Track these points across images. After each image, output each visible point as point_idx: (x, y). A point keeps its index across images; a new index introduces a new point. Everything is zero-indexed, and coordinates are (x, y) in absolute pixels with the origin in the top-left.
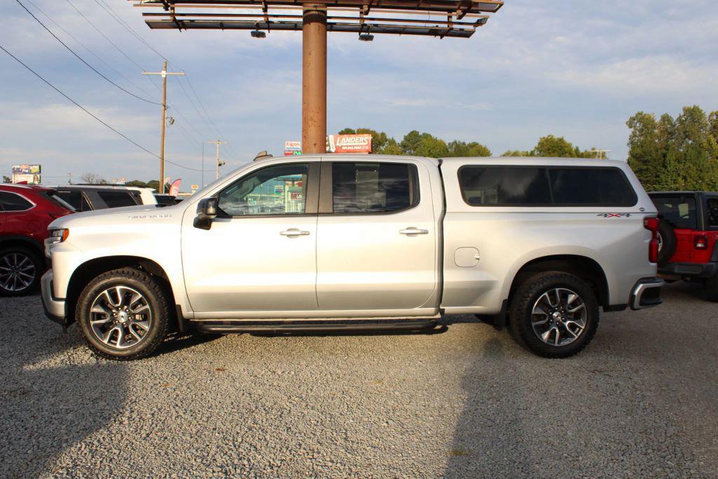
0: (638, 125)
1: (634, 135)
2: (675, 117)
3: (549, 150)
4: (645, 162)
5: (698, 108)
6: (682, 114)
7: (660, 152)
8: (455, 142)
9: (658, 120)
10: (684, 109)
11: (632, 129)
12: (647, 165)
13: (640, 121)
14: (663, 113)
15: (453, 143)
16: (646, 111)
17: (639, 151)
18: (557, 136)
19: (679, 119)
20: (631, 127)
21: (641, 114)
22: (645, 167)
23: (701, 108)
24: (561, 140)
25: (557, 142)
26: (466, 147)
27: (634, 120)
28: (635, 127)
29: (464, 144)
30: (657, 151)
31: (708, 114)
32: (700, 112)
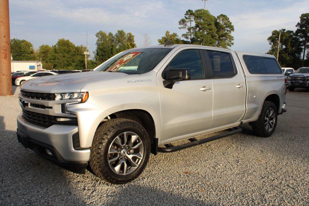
0: (100, 36)
1: (98, 40)
2: (114, 34)
3: (62, 45)
4: (104, 52)
5: (123, 31)
6: (117, 33)
7: (110, 48)
8: (14, 39)
9: (107, 34)
10: (118, 31)
11: (98, 38)
12: (105, 53)
13: (101, 34)
14: (109, 32)
15: (13, 40)
16: (103, 31)
17: (101, 47)
18: (66, 39)
19: (116, 35)
20: (97, 37)
21: (101, 32)
22: (105, 54)
23: (124, 31)
24: (68, 41)
25: (66, 42)
26: (20, 42)
27: (98, 34)
28: (99, 37)
29: (19, 40)
30: (109, 47)
31: (126, 34)
32: (124, 32)
